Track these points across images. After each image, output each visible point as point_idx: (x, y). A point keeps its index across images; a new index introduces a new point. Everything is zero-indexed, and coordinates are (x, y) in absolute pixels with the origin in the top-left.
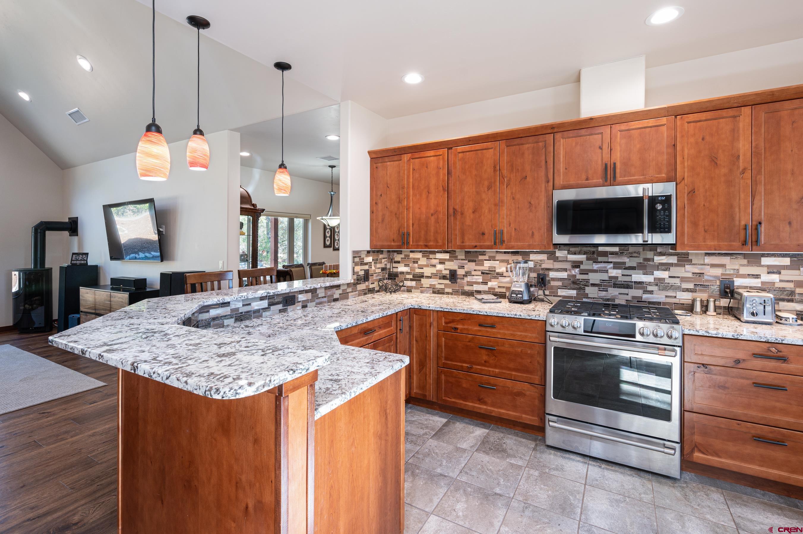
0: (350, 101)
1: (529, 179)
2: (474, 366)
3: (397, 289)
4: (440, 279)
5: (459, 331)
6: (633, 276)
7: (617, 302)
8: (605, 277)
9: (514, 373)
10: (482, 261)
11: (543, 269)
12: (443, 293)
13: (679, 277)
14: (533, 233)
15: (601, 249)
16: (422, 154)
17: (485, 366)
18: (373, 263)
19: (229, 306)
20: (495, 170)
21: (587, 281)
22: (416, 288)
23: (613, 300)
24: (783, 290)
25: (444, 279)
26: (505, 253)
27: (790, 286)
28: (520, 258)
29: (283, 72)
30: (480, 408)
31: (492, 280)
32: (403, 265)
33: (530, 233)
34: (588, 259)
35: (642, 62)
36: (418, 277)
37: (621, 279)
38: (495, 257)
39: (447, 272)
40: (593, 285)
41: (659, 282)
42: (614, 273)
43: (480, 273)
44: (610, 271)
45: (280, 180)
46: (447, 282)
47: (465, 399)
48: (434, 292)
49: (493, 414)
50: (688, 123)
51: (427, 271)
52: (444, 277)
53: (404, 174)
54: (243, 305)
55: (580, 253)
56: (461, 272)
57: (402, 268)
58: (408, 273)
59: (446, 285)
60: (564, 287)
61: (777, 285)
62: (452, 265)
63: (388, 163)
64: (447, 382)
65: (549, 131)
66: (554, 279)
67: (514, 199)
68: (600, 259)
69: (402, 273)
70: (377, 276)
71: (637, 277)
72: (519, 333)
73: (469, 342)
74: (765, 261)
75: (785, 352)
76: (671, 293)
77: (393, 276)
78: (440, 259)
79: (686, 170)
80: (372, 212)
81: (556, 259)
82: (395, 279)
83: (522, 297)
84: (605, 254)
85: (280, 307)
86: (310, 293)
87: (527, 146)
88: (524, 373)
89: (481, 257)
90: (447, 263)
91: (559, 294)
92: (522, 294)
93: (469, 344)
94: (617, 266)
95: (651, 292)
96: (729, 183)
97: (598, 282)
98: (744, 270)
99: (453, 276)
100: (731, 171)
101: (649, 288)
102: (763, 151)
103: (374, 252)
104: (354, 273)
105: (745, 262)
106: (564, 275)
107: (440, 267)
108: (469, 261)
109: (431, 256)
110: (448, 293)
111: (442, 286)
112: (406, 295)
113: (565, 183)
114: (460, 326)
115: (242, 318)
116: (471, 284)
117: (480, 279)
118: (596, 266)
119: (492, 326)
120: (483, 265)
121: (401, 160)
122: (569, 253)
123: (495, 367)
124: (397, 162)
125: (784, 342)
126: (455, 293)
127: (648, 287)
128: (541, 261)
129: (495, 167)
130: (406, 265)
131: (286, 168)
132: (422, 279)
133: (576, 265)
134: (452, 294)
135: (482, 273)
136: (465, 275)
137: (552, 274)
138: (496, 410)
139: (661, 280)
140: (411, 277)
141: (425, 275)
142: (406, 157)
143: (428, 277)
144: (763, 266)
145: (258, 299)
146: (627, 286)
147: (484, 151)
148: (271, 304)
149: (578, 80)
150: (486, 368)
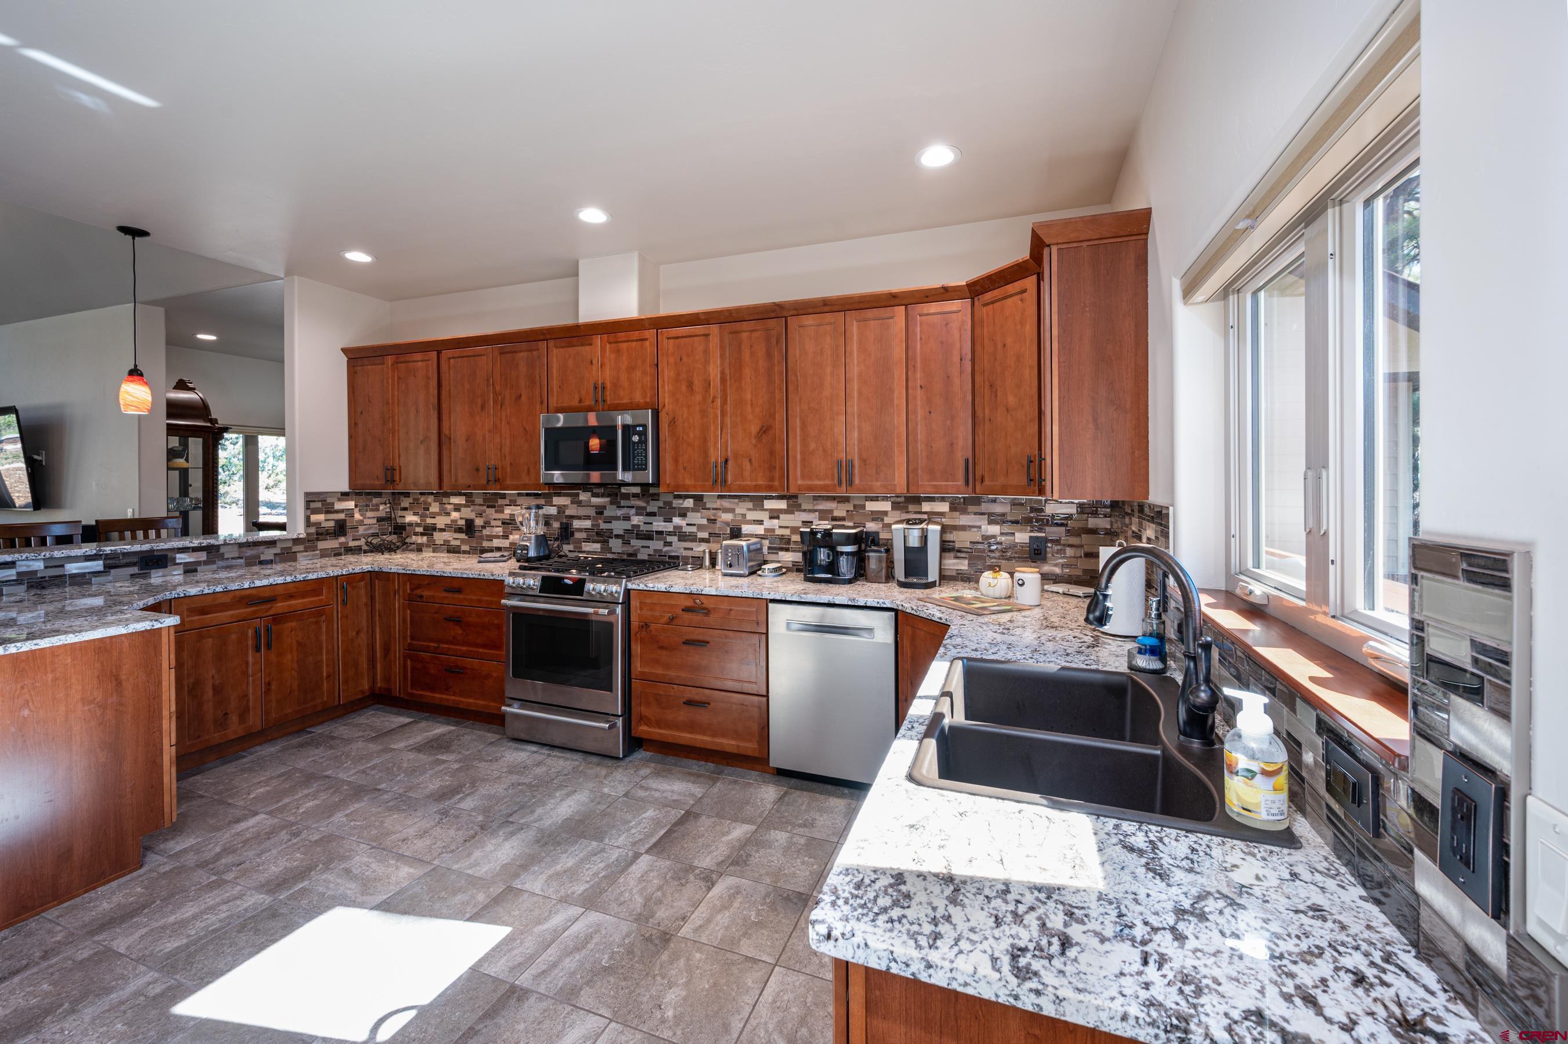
0: (296, 277)
1: (524, 399)
2: (441, 646)
3: (404, 546)
4: (455, 532)
5: (424, 599)
6: (654, 524)
7: (640, 557)
8: (627, 525)
9: (481, 650)
10: (502, 506)
11: (567, 517)
12: (459, 552)
13: (694, 525)
14: (528, 468)
15: (624, 490)
16: (408, 357)
17: (454, 644)
18: (357, 510)
19: (14, 568)
20: (488, 385)
21: (611, 531)
22: (428, 546)
23: (636, 555)
24: (782, 538)
25: (460, 532)
26: (528, 495)
27: (787, 532)
28: (542, 501)
29: (134, 239)
30: (448, 700)
31: (514, 532)
32: (412, 513)
33: (526, 468)
34: (612, 503)
35: (634, 261)
36: (430, 530)
37: (644, 528)
38: (515, 501)
39: (463, 522)
40: (617, 536)
41: (678, 532)
42: (636, 520)
43: (499, 523)
44: (632, 518)
45: (128, 393)
46: (463, 536)
47: (432, 689)
48: (449, 551)
49: (461, 706)
50: (668, 338)
51: (441, 521)
52: (459, 530)
53: (388, 383)
54: (46, 567)
55: (603, 496)
56: (479, 522)
57: (410, 518)
58: (418, 525)
59: (462, 540)
60: (587, 540)
61: (777, 533)
62: (468, 513)
63: (370, 367)
64: (413, 669)
65: (542, 337)
66: (580, 530)
67: (509, 424)
68: (623, 503)
69: (410, 524)
70: (365, 530)
71: (659, 525)
72: (486, 598)
73: (436, 613)
74: (769, 504)
75: (707, 603)
76: (688, 545)
77: (400, 529)
78: (455, 505)
79: (667, 395)
80: (350, 437)
81: (579, 503)
82: (402, 533)
83: (527, 554)
84: (627, 496)
85: (135, 570)
86: (205, 552)
87: (522, 354)
88: (491, 649)
89: (501, 502)
90: (463, 509)
91: (583, 549)
92: (527, 550)
93: (436, 615)
94: (640, 511)
95: (670, 544)
96: (703, 413)
97: (621, 532)
98: (751, 515)
99: (469, 528)
100: (704, 398)
101: (669, 539)
102: (728, 377)
103: (357, 494)
104: (308, 523)
105: (750, 505)
106: (588, 524)
107: (455, 515)
108: (488, 507)
109: (445, 500)
110: (465, 552)
111: (458, 543)
112: (412, 556)
113: (559, 405)
114: (426, 593)
115: (46, 584)
116: (490, 538)
117: (499, 531)
118: (619, 513)
119: (459, 591)
120: (502, 512)
121: (383, 364)
122: (593, 496)
123: (463, 644)
124: (380, 366)
125: (703, 593)
126: (472, 551)
127: (668, 537)
128: (564, 506)
129: (488, 380)
130: (415, 514)
131: (141, 375)
132: (434, 533)
133: (600, 511)
134: (469, 553)
135: (503, 523)
136: (484, 527)
137: (576, 524)
138: (464, 700)
139: (678, 528)
140: (420, 530)
141: (438, 526)
142: (390, 360)
143: (442, 530)
144: (766, 510)
145: (83, 558)
146: (648, 536)
147: (477, 358)
148: (108, 568)
149: (576, 274)
150: (454, 647)
